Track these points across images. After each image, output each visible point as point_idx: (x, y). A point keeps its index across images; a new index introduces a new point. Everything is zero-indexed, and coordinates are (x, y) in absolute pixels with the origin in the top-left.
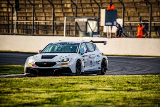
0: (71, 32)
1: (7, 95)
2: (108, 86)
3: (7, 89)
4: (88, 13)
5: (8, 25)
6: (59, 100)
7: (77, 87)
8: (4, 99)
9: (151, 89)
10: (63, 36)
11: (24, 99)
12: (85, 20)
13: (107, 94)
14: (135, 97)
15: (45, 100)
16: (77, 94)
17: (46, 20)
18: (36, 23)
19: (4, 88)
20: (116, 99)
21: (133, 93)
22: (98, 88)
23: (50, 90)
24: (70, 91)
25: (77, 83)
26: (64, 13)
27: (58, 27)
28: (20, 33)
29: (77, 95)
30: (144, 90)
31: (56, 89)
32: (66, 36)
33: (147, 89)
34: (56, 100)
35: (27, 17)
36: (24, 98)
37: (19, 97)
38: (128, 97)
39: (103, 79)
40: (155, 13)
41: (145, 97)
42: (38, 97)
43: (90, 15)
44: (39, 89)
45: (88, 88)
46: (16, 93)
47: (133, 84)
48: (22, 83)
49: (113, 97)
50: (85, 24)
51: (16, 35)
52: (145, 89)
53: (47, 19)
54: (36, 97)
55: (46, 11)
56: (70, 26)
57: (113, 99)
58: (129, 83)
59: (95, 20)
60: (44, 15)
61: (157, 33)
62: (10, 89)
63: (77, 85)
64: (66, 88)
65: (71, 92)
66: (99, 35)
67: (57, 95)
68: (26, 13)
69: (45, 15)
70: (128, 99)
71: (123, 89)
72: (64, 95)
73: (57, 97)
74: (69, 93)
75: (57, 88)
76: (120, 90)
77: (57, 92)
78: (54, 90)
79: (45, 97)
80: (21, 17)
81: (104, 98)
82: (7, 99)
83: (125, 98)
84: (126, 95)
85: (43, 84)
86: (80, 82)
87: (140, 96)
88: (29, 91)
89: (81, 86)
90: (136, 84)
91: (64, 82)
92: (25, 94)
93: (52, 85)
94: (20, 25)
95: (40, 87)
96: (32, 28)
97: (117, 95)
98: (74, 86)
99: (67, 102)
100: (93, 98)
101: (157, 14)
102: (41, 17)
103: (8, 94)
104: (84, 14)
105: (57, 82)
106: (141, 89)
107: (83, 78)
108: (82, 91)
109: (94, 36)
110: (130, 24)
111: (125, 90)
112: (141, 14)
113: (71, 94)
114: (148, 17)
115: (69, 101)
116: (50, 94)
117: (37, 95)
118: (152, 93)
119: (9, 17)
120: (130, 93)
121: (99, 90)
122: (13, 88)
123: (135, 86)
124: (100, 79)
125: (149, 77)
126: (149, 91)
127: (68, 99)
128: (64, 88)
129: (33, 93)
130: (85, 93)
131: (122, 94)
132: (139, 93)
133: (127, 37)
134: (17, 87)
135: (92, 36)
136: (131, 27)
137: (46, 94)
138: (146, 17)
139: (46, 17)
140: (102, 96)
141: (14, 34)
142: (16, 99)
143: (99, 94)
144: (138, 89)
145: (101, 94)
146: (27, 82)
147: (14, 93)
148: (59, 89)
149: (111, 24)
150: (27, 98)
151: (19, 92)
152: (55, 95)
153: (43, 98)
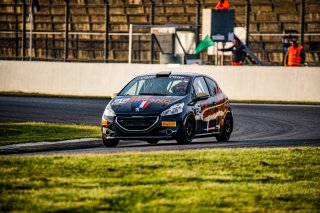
0: (142, 53)
1: (23, 194)
2: (225, 172)
3: (23, 180)
4: (176, 15)
5: (17, 40)
6: (128, 202)
7: (162, 175)
8: (16, 201)
9: (309, 178)
10: (127, 62)
11: (57, 201)
12: (172, 30)
13: (222, 190)
14: (278, 195)
15: (98, 202)
16: (163, 189)
17: (91, 30)
18: (72, 36)
19: (17, 177)
20: (241, 199)
21: (275, 186)
22: (204, 177)
23: (109, 180)
24: (149, 183)
25: (161, 166)
26: (128, 16)
27: (117, 45)
28: (40, 56)
29: (162, 191)
30: (295, 180)
31: (120, 180)
32: (132, 62)
33: (301, 178)
34: (121, 202)
35: (54, 24)
36: (56, 198)
37: (47, 197)
38: (265, 194)
39: (212, 158)
40: (311, 16)
41: (299, 195)
42: (85, 196)
43: (180, 19)
44: (86, 180)
45: (183, 176)
46: (41, 187)
47: (274, 167)
48: (53, 166)
49: (234, 196)
50: (170, 38)
51: (33, 59)
52: (298, 177)
53: (95, 27)
54: (81, 196)
55: (91, 12)
56: (140, 42)
57: (235, 200)
58: (265, 164)
59: (191, 30)
60: (87, 20)
61: (316, 55)
62: (28, 179)
63: (161, 171)
64: (139, 176)
65: (151, 186)
66: (199, 61)
67: (123, 191)
68: (52, 17)
69: (90, 19)
70: (265, 199)
71: (255, 178)
72: (137, 192)
73: (122, 195)
74: (147, 186)
75: (122, 176)
76: (249, 181)
77: (123, 184)
78: (115, 180)
79: (99, 197)
80: (42, 23)
81: (217, 197)
82: (23, 201)
83: (259, 198)
84: (260, 191)
85: (93, 167)
86: (168, 164)
87: (289, 193)
88: (66, 184)
89: (169, 172)
90: (280, 168)
91: (135, 163)
92: (59, 190)
93: (111, 170)
94: (41, 40)
95: (88, 176)
96: (63, 45)
97: (243, 191)
98: (155, 171)
99: (144, 205)
100: (195, 198)
101: (314, 17)
102: (83, 23)
103: (26, 191)
104: (168, 17)
105: (121, 165)
106: (290, 177)
107: (172, 156)
108: (171, 182)
109: (188, 61)
110: (261, 37)
111: (258, 181)
112: (283, 18)
113: (150, 189)
114: (297, 23)
115: (148, 204)
116: (110, 189)
117: (83, 191)
118: (312, 185)
119: (17, 23)
120: (268, 185)
121: (206, 180)
122: (35, 176)
123: (278, 172)
124: (206, 157)
125: (305, 152)
126: (306, 182)
127: (145, 200)
128: (136, 177)
129: (75, 187)
130: (178, 188)
131: (252, 188)
132: (286, 185)
133: (254, 63)
134: (42, 176)
135: (185, 63)
136: (263, 43)
137: (101, 190)
138: (293, 23)
139: (91, 25)
140: (213, 193)
141: (28, 59)
142: (41, 201)
143: (206, 189)
144: (283, 178)
145: (211, 189)
146: (62, 164)
147: (37, 188)
148: (127, 179)
149: (222, 37)
150: (63, 198)
151: (47, 186)
152: (119, 192)
153: (95, 199)
